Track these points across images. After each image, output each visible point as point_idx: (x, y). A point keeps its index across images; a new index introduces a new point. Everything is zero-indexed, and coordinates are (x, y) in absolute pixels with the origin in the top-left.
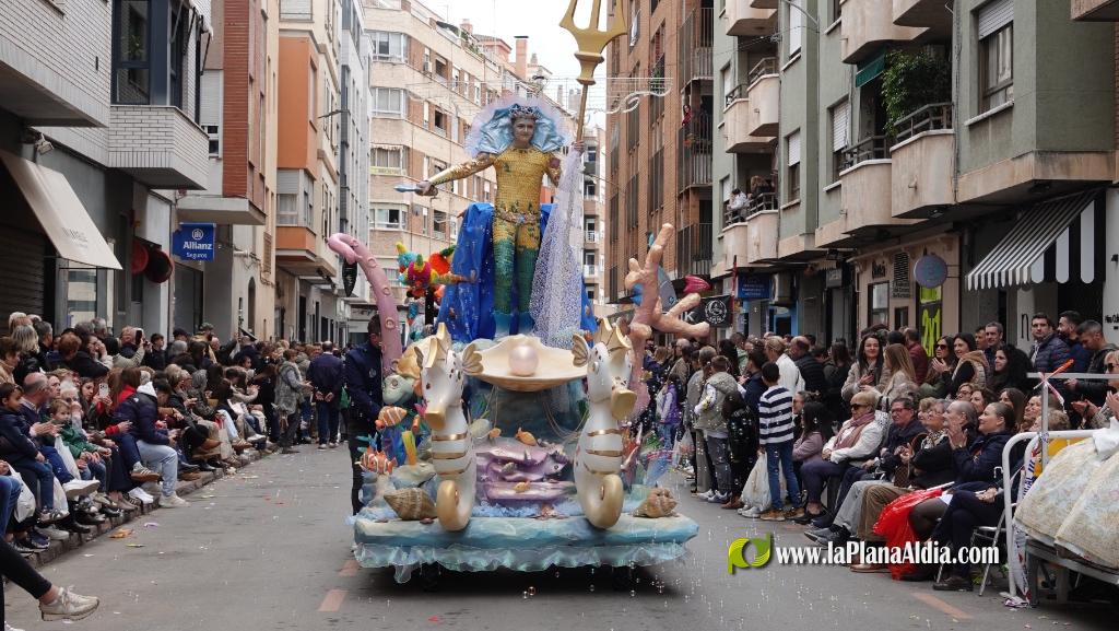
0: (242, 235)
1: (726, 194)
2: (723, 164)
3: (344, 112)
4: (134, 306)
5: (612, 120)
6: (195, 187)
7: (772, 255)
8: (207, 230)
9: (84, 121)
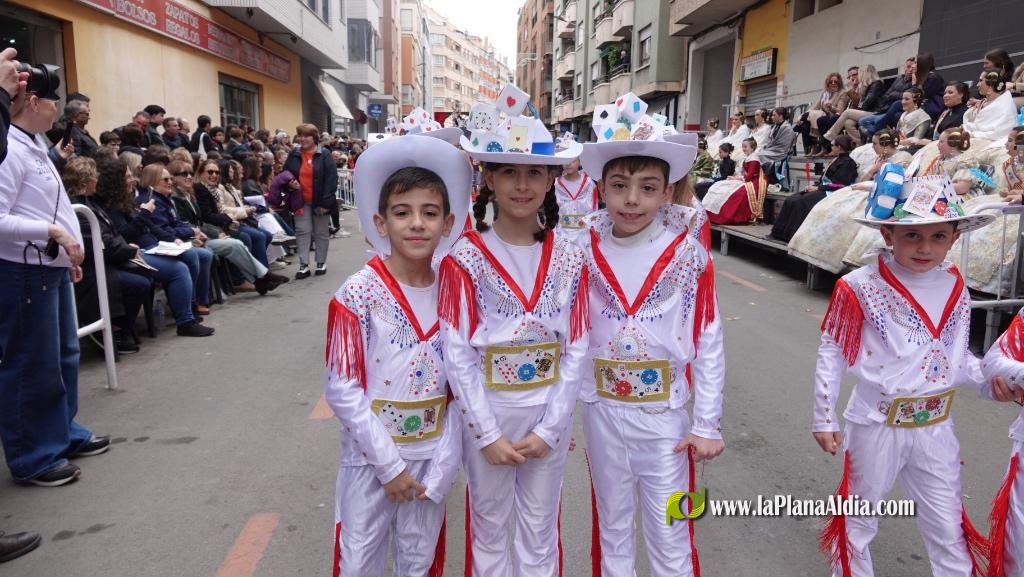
0: (391, 108)
1: (556, 95)
2: (556, 84)
3: (424, 64)
4: (356, 132)
5: (518, 68)
6: (375, 90)
7: (570, 116)
8: (380, 106)
9: (340, 67)
